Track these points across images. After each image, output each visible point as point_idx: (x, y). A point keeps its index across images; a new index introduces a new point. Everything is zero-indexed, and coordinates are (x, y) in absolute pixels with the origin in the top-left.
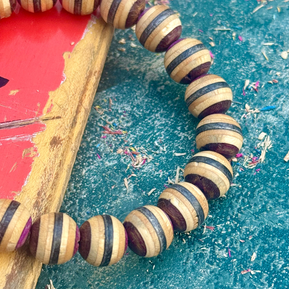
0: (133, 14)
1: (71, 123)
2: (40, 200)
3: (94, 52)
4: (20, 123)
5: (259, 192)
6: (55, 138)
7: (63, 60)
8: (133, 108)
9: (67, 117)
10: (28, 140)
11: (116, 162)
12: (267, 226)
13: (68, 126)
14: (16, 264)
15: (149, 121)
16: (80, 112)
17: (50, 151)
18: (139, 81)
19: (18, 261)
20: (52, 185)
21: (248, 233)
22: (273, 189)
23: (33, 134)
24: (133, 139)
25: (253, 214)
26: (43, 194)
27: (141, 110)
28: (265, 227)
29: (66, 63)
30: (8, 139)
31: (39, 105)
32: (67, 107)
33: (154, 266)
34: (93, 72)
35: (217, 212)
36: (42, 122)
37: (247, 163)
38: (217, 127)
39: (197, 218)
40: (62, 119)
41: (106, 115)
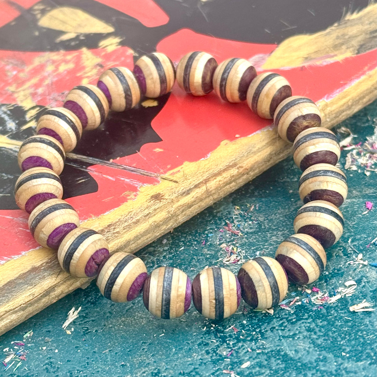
0: (295, 125)
1: (184, 191)
2: (106, 230)
3: (251, 150)
4: (142, 172)
5: (303, 323)
6: (159, 194)
7: (218, 144)
8: (264, 220)
9: (183, 185)
10: (137, 186)
11: (213, 253)
12: (282, 349)
13: (178, 192)
14: (47, 263)
15: (268, 235)
16: (199, 188)
17: (147, 201)
18: (290, 202)
19: (51, 262)
20: (126, 226)
21: (261, 347)
22: (317, 326)
23: (145, 184)
24: (243, 242)
25: (280, 336)
26: (113, 227)
27: (270, 225)
28: (280, 349)
29: (219, 147)
30: (123, 179)
31: (169, 166)
32: (190, 178)
33: (163, 334)
34: (238, 166)
35: (254, 321)
36: (159, 179)
37: (317, 298)
38: (294, 241)
39: (214, 301)
40: (177, 184)
41: (239, 216)
